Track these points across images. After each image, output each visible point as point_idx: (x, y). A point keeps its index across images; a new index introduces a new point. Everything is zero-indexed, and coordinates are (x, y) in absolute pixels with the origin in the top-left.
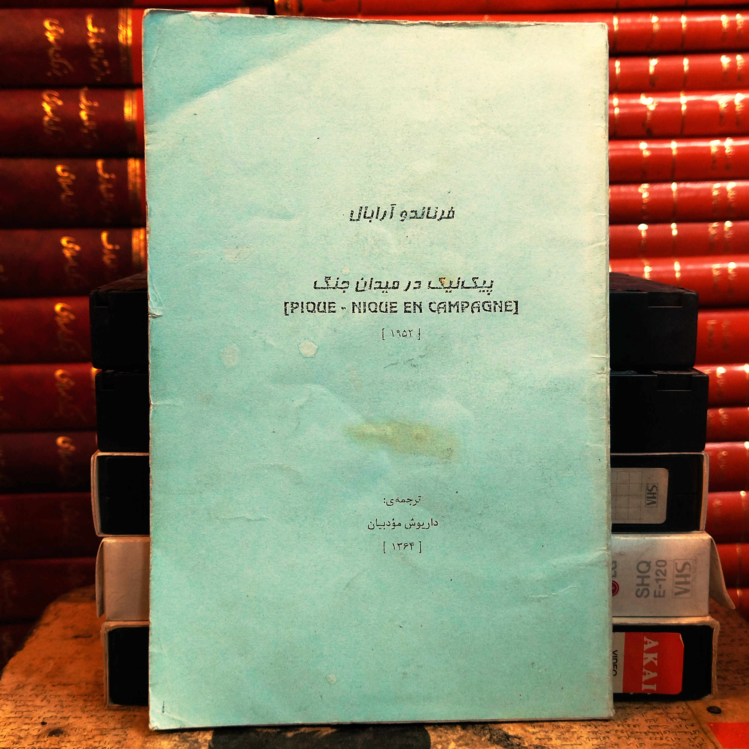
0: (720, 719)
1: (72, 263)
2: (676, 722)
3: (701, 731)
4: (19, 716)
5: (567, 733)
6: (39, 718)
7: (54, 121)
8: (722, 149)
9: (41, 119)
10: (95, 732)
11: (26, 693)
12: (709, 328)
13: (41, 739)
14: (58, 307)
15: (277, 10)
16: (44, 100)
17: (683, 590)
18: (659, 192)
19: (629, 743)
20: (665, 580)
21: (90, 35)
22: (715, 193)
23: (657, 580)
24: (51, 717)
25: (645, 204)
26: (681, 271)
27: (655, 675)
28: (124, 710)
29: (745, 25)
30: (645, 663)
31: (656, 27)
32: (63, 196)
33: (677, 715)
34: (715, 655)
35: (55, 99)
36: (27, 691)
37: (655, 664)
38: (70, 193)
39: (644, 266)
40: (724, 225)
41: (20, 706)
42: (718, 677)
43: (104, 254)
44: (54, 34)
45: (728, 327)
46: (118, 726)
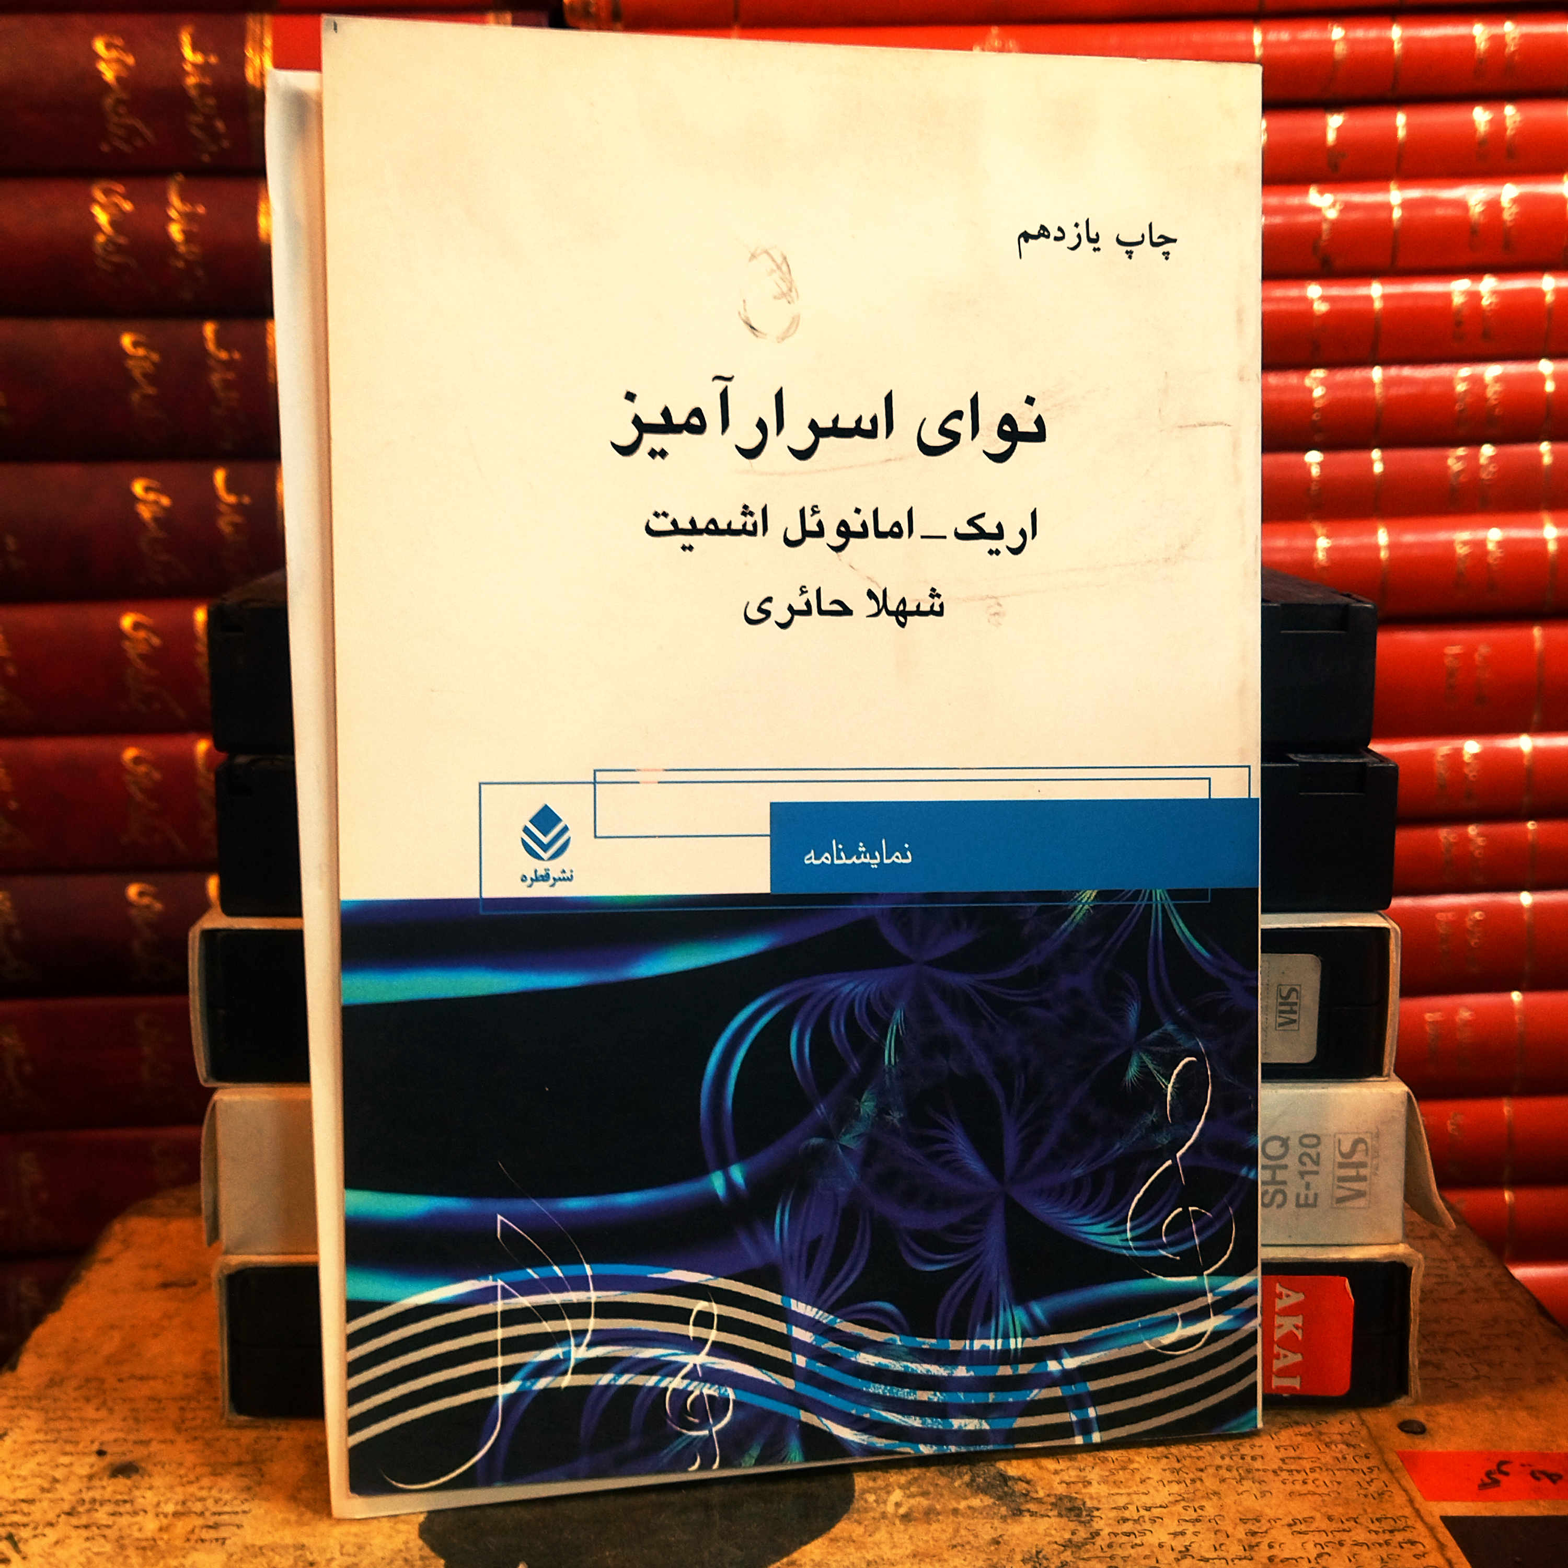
0: (1422, 1445)
1: (156, 532)
2: (1337, 1450)
3: (1382, 1467)
4: (53, 1439)
5: (1121, 1472)
6: (92, 1441)
7: (115, 244)
8: (1475, 297)
9: (90, 241)
10: (201, 1470)
11: (67, 1394)
12: (1448, 662)
13: (96, 1483)
14: (127, 622)
15: (569, 18)
16: (94, 201)
17: (1353, 1192)
18: (1347, 385)
19: (1240, 1491)
20: (1316, 1173)
21: (188, 68)
22: (1461, 388)
23: (1302, 1174)
24: (115, 1441)
25: (1319, 410)
26: (1391, 547)
27: (1298, 1358)
28: (257, 1427)
29: (1521, 45)
30: (1278, 1334)
31: (1340, 49)
32: (136, 395)
33: (1339, 1437)
34: (1415, 1320)
35: (117, 200)
36: (69, 1390)
37: (1296, 1337)
38: (151, 391)
39: (1315, 537)
40: (1478, 451)
41: (54, 1420)
42: (1422, 1363)
43: (220, 513)
44: (115, 66)
45: (1487, 659)
46: (248, 1458)
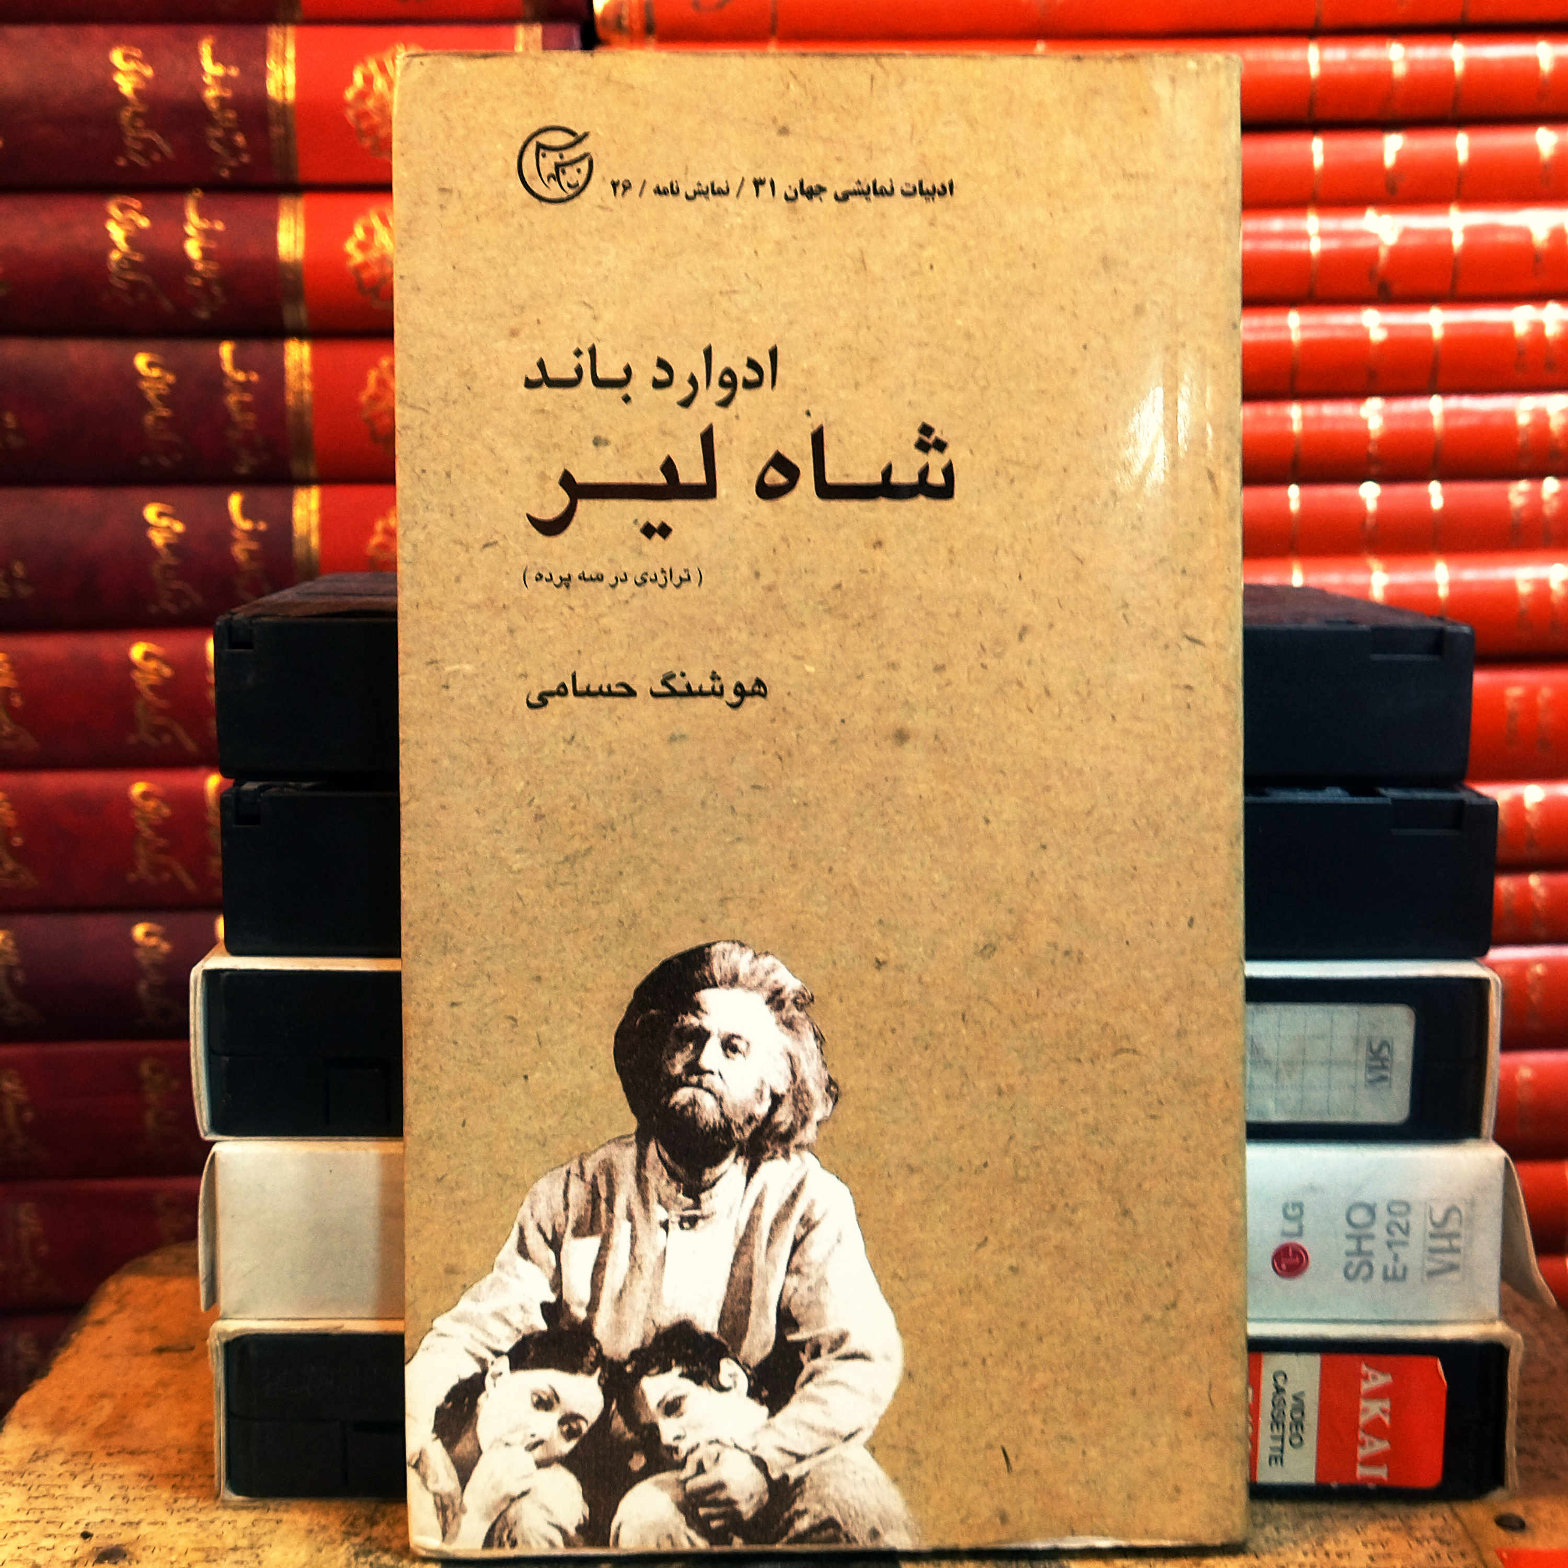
0: (1522, 1542)
1: (168, 559)
2: (1429, 1546)
4: (35, 1519)
6: (77, 1523)
7: (130, 261)
8: (1538, 327)
9: (103, 258)
10: (193, 1556)
11: (52, 1469)
12: (1510, 705)
14: (137, 652)
15: (600, 29)
16: (109, 217)
17: (1445, 1265)
18: (1405, 416)
20: (1407, 1242)
21: (208, 80)
22: (1523, 421)
23: (1390, 1245)
24: (102, 1521)
25: (1374, 441)
26: (1450, 583)
27: (1386, 1445)
28: (255, 1508)
30: (1363, 1419)
31: (1399, 69)
32: (149, 419)
33: (1431, 1532)
34: (1513, 1405)
35: (134, 216)
36: (54, 1465)
37: (1383, 1423)
38: (165, 413)
39: (1372, 573)
40: (1541, 486)
41: (37, 1498)
42: (1520, 1451)
43: (234, 540)
44: (133, 79)
45: (1552, 703)
46: (244, 1543)
